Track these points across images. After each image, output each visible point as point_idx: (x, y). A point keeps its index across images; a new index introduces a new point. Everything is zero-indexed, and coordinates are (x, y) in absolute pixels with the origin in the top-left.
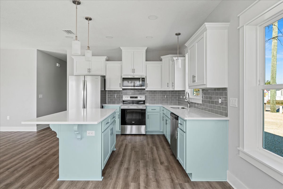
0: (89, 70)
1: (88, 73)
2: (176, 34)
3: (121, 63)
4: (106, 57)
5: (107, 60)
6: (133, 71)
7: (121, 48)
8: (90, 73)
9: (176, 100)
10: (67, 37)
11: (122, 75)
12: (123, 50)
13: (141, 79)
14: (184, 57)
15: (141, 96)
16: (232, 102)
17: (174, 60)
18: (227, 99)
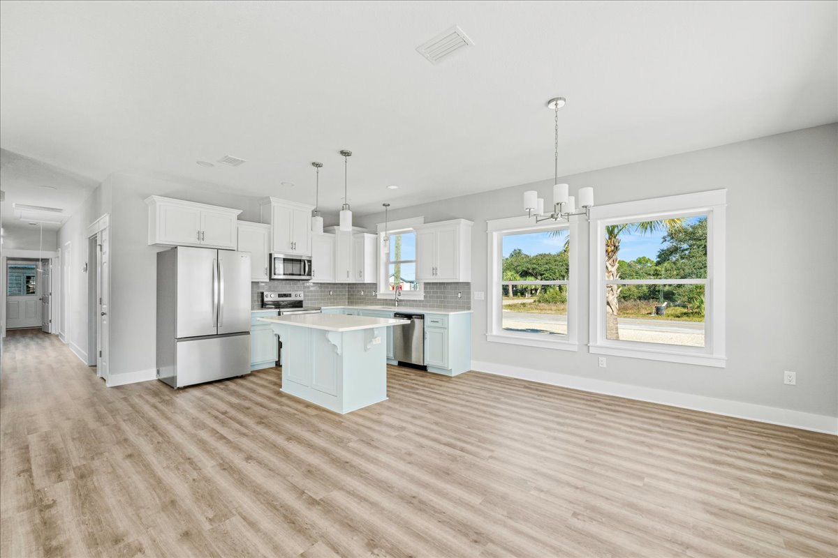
0: (201, 236)
1: (198, 242)
2: (384, 205)
3: (270, 228)
4: (239, 212)
5: (239, 218)
6: (293, 246)
8: (202, 242)
9: (345, 299)
10: (197, 163)
11: (272, 252)
12: (273, 204)
13: (306, 262)
14: (377, 234)
15: (298, 293)
16: (476, 296)
17: (364, 237)
18: (469, 293)
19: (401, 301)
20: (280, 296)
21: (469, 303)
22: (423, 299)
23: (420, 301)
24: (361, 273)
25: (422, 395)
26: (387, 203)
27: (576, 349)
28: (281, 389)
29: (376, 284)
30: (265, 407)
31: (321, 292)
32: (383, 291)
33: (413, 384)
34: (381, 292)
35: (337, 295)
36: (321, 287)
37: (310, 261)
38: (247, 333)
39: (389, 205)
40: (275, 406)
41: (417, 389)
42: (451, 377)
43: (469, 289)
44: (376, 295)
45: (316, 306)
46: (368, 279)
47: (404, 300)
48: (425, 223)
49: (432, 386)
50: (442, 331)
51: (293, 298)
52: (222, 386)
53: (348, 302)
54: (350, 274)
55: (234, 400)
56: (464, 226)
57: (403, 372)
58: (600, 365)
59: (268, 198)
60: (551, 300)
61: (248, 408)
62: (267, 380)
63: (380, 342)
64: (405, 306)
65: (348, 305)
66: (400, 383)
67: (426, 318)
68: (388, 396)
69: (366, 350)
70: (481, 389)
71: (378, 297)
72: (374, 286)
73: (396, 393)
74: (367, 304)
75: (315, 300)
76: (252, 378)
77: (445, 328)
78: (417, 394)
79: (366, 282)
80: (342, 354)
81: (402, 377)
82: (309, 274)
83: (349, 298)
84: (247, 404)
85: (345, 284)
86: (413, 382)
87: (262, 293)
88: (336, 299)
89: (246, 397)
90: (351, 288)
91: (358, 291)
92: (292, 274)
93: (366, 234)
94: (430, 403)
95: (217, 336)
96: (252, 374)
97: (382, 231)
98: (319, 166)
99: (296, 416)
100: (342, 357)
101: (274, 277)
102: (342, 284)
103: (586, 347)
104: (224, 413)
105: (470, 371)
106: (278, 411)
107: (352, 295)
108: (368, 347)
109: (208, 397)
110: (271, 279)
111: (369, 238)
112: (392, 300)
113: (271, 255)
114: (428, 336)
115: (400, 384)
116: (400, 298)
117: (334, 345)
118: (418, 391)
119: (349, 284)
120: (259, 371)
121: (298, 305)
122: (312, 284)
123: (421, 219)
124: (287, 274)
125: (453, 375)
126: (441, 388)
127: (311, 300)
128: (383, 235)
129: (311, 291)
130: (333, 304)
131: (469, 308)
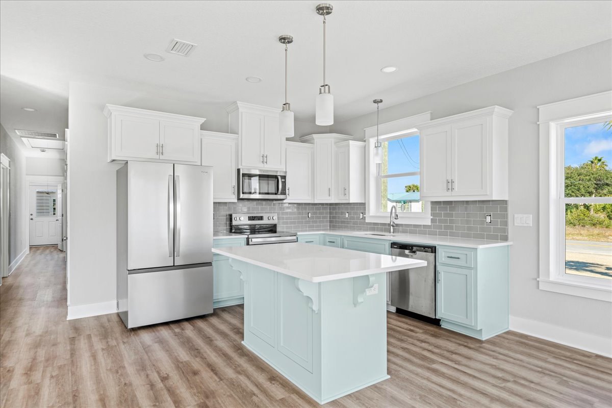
0: (160, 149)
1: (157, 157)
2: (375, 102)
3: (237, 139)
4: (203, 120)
5: (203, 127)
7: (238, 105)
8: (162, 157)
9: (327, 221)
10: (146, 56)
11: (240, 167)
12: (240, 110)
13: (279, 178)
14: (365, 141)
15: (271, 215)
16: (519, 220)
17: (348, 146)
18: (505, 216)
19: (397, 225)
20: (251, 218)
21: (505, 230)
22: (430, 224)
23: (425, 226)
24: (346, 191)
25: (443, 375)
26: (378, 98)
28: (242, 342)
29: (364, 204)
30: (216, 374)
31: (299, 213)
32: (373, 213)
33: (425, 349)
34: (371, 214)
35: (317, 218)
36: (298, 209)
37: (284, 177)
38: (209, 264)
39: (381, 101)
40: (230, 373)
41: (433, 361)
42: (480, 341)
43: (506, 209)
44: (364, 218)
45: (293, 231)
46: (354, 198)
47: (402, 225)
48: (431, 120)
49: (454, 356)
50: (465, 271)
51: (265, 222)
52: (177, 330)
53: (330, 227)
54: (332, 192)
55: (183, 355)
56: (498, 117)
57: (406, 326)
59: (235, 103)
60: (576, 222)
61: (195, 373)
62: (230, 324)
63: (376, 292)
64: (404, 232)
65: (330, 229)
66: (404, 345)
67: (439, 250)
68: (389, 372)
69: (355, 304)
70: (543, 372)
71: (367, 220)
72: (362, 206)
73: (401, 367)
74: (353, 229)
75: (291, 223)
76: (214, 320)
77: (470, 268)
78: (435, 371)
79: (351, 201)
80: (319, 310)
81: (404, 334)
82: (284, 193)
83: (331, 222)
84: (196, 364)
85: (327, 204)
86: (424, 345)
87: (231, 216)
88: (316, 222)
89: (199, 353)
90: (334, 209)
91: (342, 213)
92: (268, 194)
93: (351, 142)
94: (460, 395)
95: (174, 267)
96: (216, 313)
97: (373, 137)
98: (289, 42)
99: (254, 397)
100: (319, 314)
101: (242, 196)
102: (322, 204)
104: (164, 379)
105: (509, 333)
106: (232, 384)
107: (334, 217)
108: (360, 300)
109: (156, 347)
110: (239, 199)
111: (354, 147)
112: (385, 224)
113: (239, 170)
114: (442, 277)
115: (404, 349)
116: (397, 222)
117: (308, 298)
118: (435, 366)
119: (331, 204)
120: (224, 309)
121: (272, 229)
122: (287, 205)
123: (428, 115)
124: (263, 194)
125: (484, 338)
126: (471, 364)
127: (287, 223)
128: (372, 141)
129: (287, 213)
130: (312, 228)
131: (505, 239)
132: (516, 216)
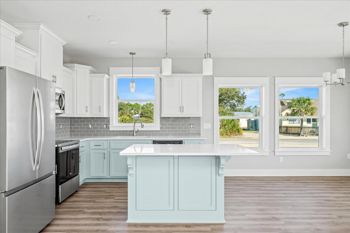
2: (131, 53)
6: (55, 79)
12: (41, 31)
13: (62, 96)
14: (109, 76)
18: (200, 124)
22: (159, 129)
24: (100, 109)
27: (268, 154)
34: (114, 125)
44: (107, 127)
54: (88, 109)
58: (280, 162)
71: (111, 129)
72: (106, 120)
82: (63, 108)
93: (106, 75)
103: (273, 152)
132: (204, 124)
